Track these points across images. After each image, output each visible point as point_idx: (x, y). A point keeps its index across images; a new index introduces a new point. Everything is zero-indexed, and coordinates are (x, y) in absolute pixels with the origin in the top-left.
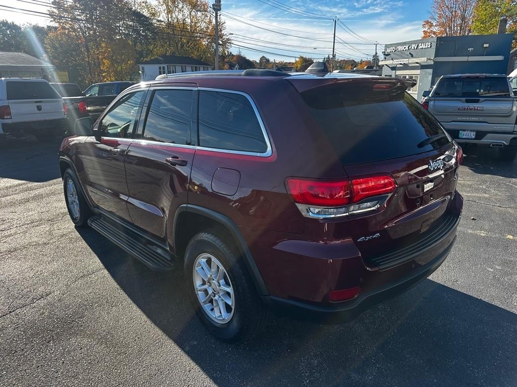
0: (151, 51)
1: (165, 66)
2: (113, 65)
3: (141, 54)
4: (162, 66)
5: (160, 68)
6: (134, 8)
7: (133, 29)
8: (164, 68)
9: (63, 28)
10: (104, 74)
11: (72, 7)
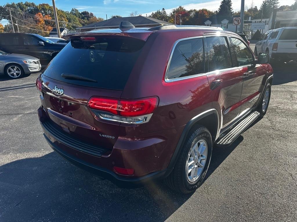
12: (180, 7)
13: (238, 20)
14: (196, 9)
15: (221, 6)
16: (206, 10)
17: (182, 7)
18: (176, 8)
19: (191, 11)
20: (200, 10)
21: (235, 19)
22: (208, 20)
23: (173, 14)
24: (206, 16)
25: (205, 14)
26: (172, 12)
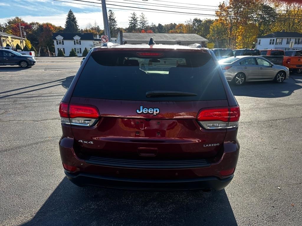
0: (270, 30)
1: (275, 39)
2: (243, 39)
3: (263, 32)
4: (272, 39)
5: (271, 40)
6: (265, 4)
7: (261, 17)
8: (274, 40)
9: (221, 20)
10: (237, 45)
11: (228, 8)
12: (17, 18)
13: (106, 38)
14: (38, 22)
15: (67, 22)
16: (51, 25)
17: (19, 18)
18: (12, 18)
19: (33, 24)
20: (44, 24)
21: (103, 37)
22: (59, 35)
23: (8, 24)
24: (52, 30)
25: (50, 28)
26: (6, 23)
